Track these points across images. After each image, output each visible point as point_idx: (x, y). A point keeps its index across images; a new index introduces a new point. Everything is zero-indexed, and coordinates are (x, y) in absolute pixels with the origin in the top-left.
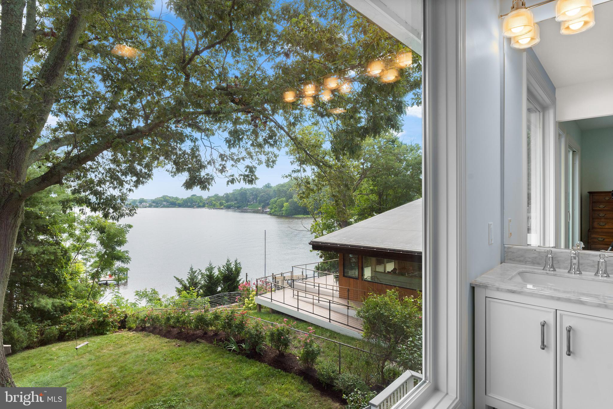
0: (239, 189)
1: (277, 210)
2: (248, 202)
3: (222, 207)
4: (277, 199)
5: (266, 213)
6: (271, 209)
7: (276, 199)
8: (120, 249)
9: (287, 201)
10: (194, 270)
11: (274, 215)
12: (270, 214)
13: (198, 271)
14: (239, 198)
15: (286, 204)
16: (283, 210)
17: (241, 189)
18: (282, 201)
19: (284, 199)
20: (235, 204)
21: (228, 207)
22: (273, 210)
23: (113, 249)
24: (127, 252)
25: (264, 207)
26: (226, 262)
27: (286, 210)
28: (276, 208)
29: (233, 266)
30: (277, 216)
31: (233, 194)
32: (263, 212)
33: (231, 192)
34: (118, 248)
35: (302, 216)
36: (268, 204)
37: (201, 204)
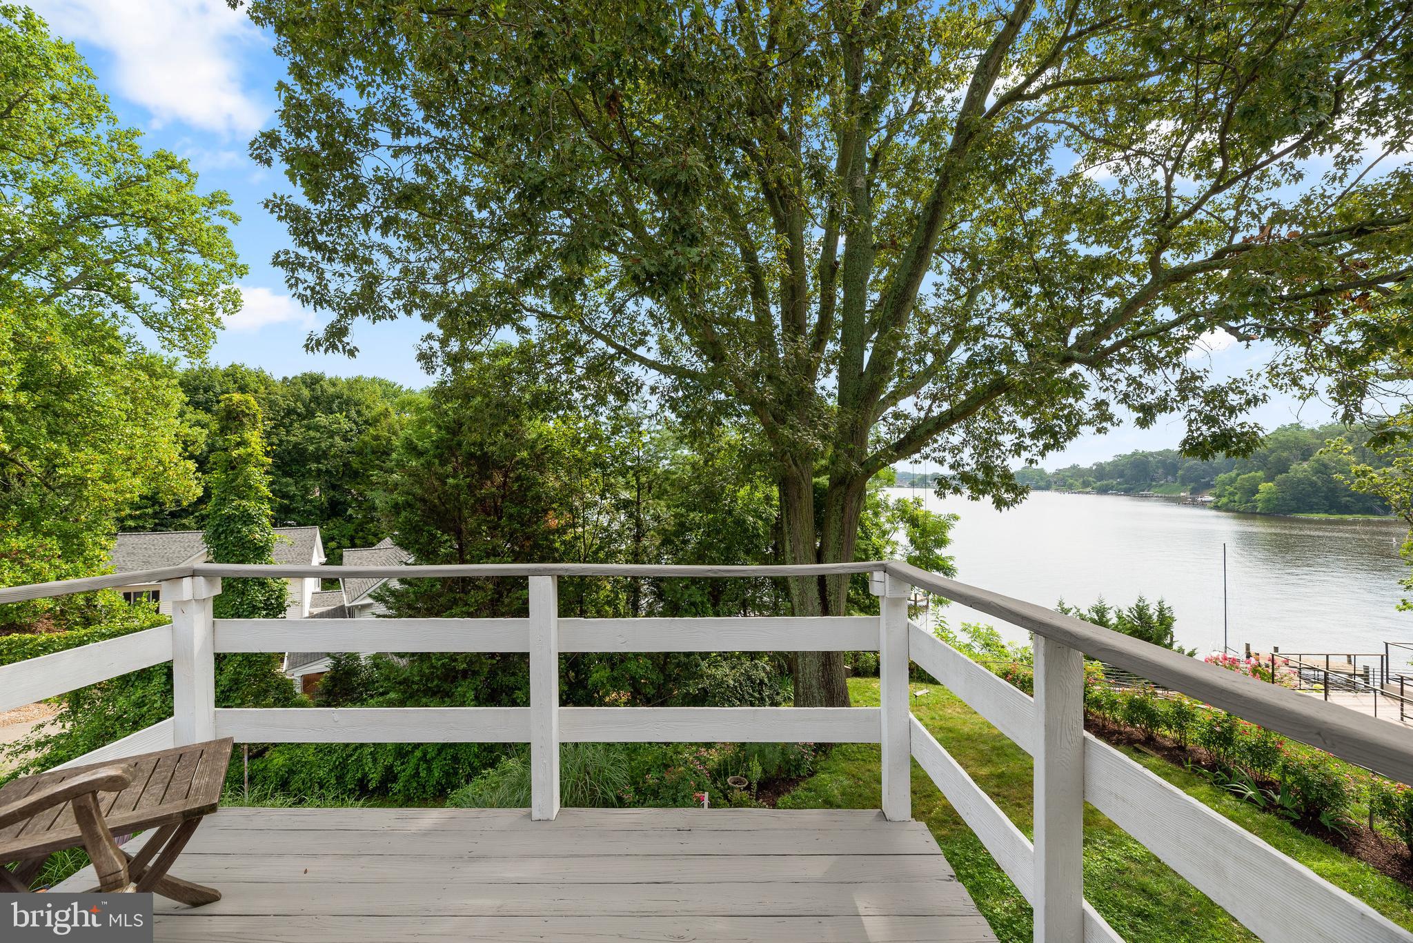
0: (1129, 453)
1: (1236, 498)
2: (1153, 480)
3: (1089, 489)
4: (1238, 475)
5: (1203, 505)
6: (1219, 496)
7: (1233, 474)
8: (941, 552)
9: (1269, 479)
10: (1066, 606)
11: (1228, 510)
12: (1217, 508)
13: (1074, 610)
14: (1128, 472)
15: (1263, 487)
16: (1255, 501)
17: (1134, 454)
18: (1254, 478)
19: (1260, 474)
20: (1119, 484)
21: (1103, 491)
22: (1224, 500)
23: (930, 551)
24: (951, 558)
25: (1195, 491)
26: (1136, 601)
27: (1268, 500)
28: (1232, 494)
29: (1153, 611)
30: (1237, 511)
31: (1114, 464)
32: (1194, 504)
33: (1110, 459)
34: (937, 551)
35: (1323, 516)
36: (1208, 486)
37: (1042, 484)
